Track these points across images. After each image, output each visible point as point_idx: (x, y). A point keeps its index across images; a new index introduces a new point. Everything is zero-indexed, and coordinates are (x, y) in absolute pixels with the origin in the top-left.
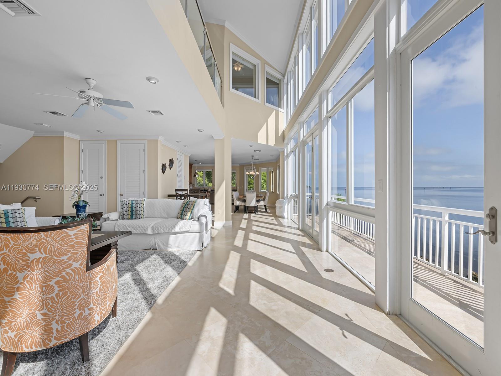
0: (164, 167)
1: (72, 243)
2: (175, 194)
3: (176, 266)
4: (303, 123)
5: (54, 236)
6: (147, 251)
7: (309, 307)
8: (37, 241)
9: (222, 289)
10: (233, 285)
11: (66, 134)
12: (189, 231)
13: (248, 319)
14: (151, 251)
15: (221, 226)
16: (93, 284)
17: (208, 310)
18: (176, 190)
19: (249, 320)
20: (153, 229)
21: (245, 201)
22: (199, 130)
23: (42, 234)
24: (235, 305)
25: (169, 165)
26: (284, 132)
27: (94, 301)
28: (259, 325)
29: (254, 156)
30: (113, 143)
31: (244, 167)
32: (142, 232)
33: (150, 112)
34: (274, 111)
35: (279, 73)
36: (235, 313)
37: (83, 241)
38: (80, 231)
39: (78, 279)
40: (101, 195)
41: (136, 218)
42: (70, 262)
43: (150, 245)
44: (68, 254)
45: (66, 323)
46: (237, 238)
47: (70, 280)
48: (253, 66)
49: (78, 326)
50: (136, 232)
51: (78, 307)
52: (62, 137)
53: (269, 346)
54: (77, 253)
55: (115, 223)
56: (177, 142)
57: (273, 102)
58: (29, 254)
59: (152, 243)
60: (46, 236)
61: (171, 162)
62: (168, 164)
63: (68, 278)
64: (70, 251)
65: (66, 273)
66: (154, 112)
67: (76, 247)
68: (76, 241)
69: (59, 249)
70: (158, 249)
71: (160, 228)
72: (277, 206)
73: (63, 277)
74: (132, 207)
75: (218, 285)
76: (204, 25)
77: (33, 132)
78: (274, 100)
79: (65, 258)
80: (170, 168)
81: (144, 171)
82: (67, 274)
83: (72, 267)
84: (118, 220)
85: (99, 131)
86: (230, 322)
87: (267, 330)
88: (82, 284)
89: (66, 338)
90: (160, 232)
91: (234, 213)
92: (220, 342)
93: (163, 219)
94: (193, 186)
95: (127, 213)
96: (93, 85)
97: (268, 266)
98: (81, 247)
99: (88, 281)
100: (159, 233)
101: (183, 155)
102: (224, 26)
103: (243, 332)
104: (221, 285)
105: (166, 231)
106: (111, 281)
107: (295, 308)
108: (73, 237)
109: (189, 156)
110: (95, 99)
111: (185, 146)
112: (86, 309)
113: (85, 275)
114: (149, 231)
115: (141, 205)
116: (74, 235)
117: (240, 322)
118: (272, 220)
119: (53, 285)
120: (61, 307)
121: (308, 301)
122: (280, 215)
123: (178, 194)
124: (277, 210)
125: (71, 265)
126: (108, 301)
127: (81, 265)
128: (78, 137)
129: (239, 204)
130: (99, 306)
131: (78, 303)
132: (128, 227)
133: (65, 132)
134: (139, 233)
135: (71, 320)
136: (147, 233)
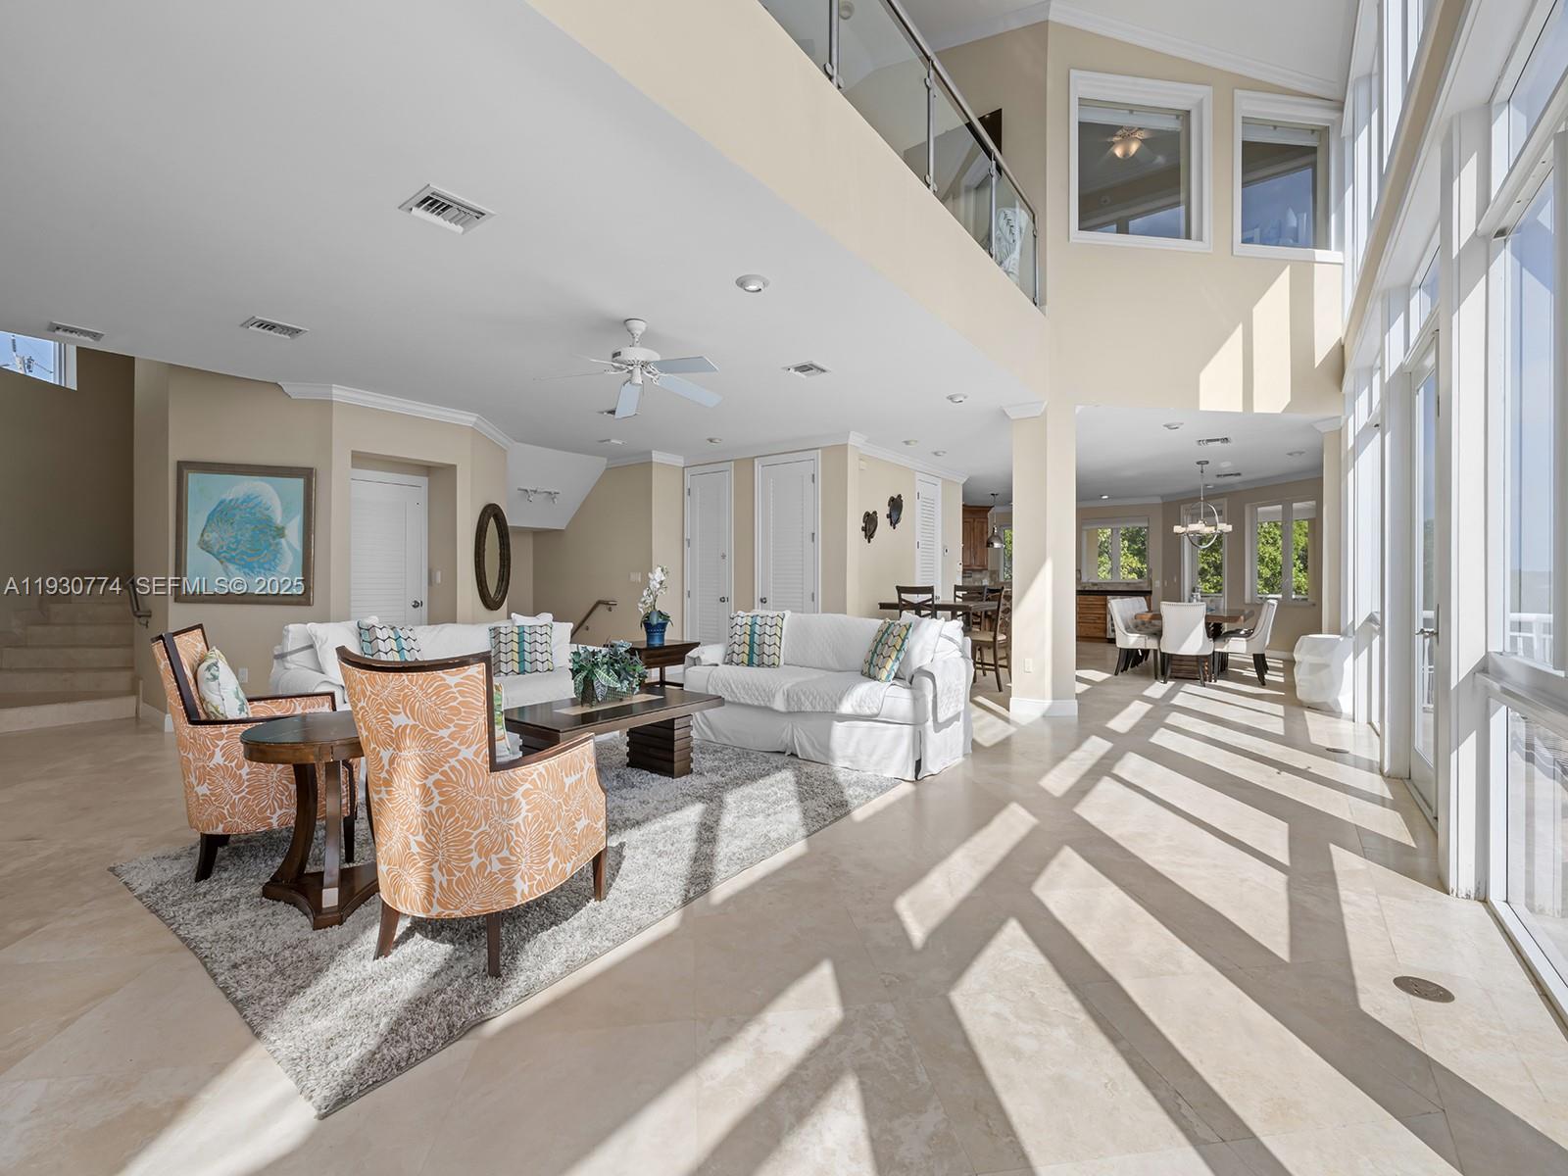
0: (870, 524)
1: (455, 704)
2: (897, 601)
3: (813, 814)
4: (1407, 291)
5: (423, 684)
6: (777, 757)
7: (1180, 1101)
8: (399, 690)
9: (896, 917)
10: (934, 919)
11: (657, 457)
12: (877, 715)
13: (902, 1043)
14: (785, 759)
15: (1037, 714)
16: (506, 804)
17: (812, 965)
18: (901, 590)
19: (901, 1046)
20: (788, 698)
21: (1158, 634)
22: (951, 398)
23: (404, 676)
24: (894, 979)
25: (889, 516)
26: (1343, 347)
27: (512, 844)
28: (923, 1078)
29: (1207, 462)
30: (745, 465)
31: (1182, 507)
32: (762, 703)
33: (792, 370)
34: (1288, 268)
35: (1319, 102)
36: (877, 1005)
37: (474, 701)
38: (467, 678)
39: (473, 786)
40: (722, 600)
41: (761, 665)
42: (456, 744)
43: (782, 742)
44: (450, 727)
45: (455, 876)
46: (1064, 764)
47: (457, 783)
48: (1178, 117)
49: (478, 891)
50: (749, 702)
51: (476, 848)
52: (647, 465)
53: (907, 1161)
54: (466, 727)
55: (709, 672)
56: (907, 443)
57: (1296, 230)
58: (391, 716)
59: (786, 737)
60: (411, 682)
61: (896, 505)
62: (883, 511)
63: (455, 779)
64: (452, 721)
65: (449, 767)
66: (803, 369)
67: (463, 714)
68: (460, 699)
69: (433, 712)
70: (800, 756)
71: (803, 698)
72: (1300, 663)
73: (444, 773)
74: (752, 634)
75: (892, 901)
76: (928, 58)
77: (605, 460)
78: (1298, 224)
79: (444, 733)
80: (894, 524)
81: (813, 534)
82: (452, 768)
83: (460, 757)
84: (717, 665)
85: (711, 441)
86: (843, 1028)
87: (937, 1108)
88: (481, 799)
89: (456, 908)
90: (803, 709)
91: (1116, 674)
92: (776, 1072)
93: (822, 674)
94: (991, 577)
95: (742, 649)
96: (639, 333)
97: (1115, 888)
98: (473, 713)
99: (495, 794)
100: (801, 712)
101: (939, 482)
102: (1047, 21)
103: (860, 1071)
104: (903, 905)
105: (818, 709)
106: (564, 807)
107: (1110, 1080)
108: (454, 690)
109: (962, 482)
110: (644, 365)
111: (936, 453)
112: (493, 857)
113: (487, 781)
114: (779, 704)
115: (773, 631)
116: (456, 685)
117: (870, 1039)
118: (1272, 717)
119: (429, 788)
120: (447, 839)
121: (1194, 1073)
122: (1316, 699)
123: (904, 600)
124: (1300, 675)
125: (458, 751)
126: (551, 855)
127: (477, 754)
128: (679, 461)
129: (1136, 642)
130: (524, 860)
131: (475, 838)
132: (733, 686)
133: (653, 452)
134: (756, 704)
135: (464, 873)
136: (772, 706)
